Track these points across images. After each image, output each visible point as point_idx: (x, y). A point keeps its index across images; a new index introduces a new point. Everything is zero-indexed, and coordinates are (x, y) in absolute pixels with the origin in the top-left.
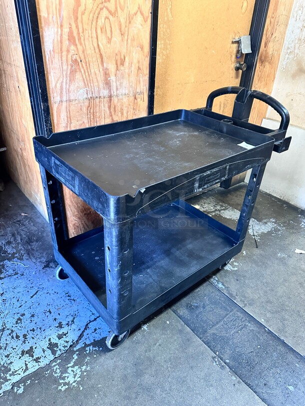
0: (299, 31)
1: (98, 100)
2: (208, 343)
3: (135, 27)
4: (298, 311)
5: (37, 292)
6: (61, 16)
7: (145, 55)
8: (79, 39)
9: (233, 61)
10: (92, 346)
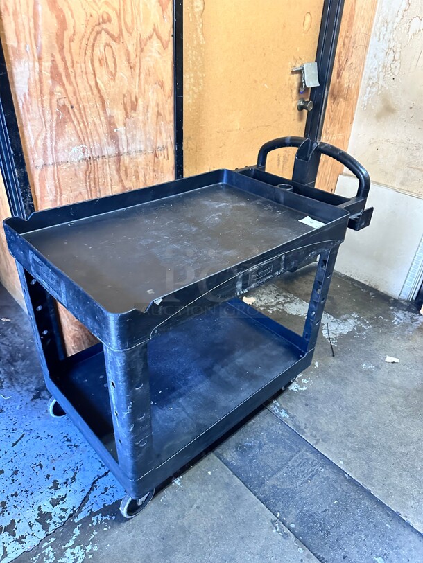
0: (383, 55)
1: (100, 161)
2: (266, 501)
3: (150, 56)
4: (390, 447)
5: (22, 436)
6: (39, 45)
7: (167, 94)
8: (68, 76)
9: (294, 98)
10: (100, 514)
